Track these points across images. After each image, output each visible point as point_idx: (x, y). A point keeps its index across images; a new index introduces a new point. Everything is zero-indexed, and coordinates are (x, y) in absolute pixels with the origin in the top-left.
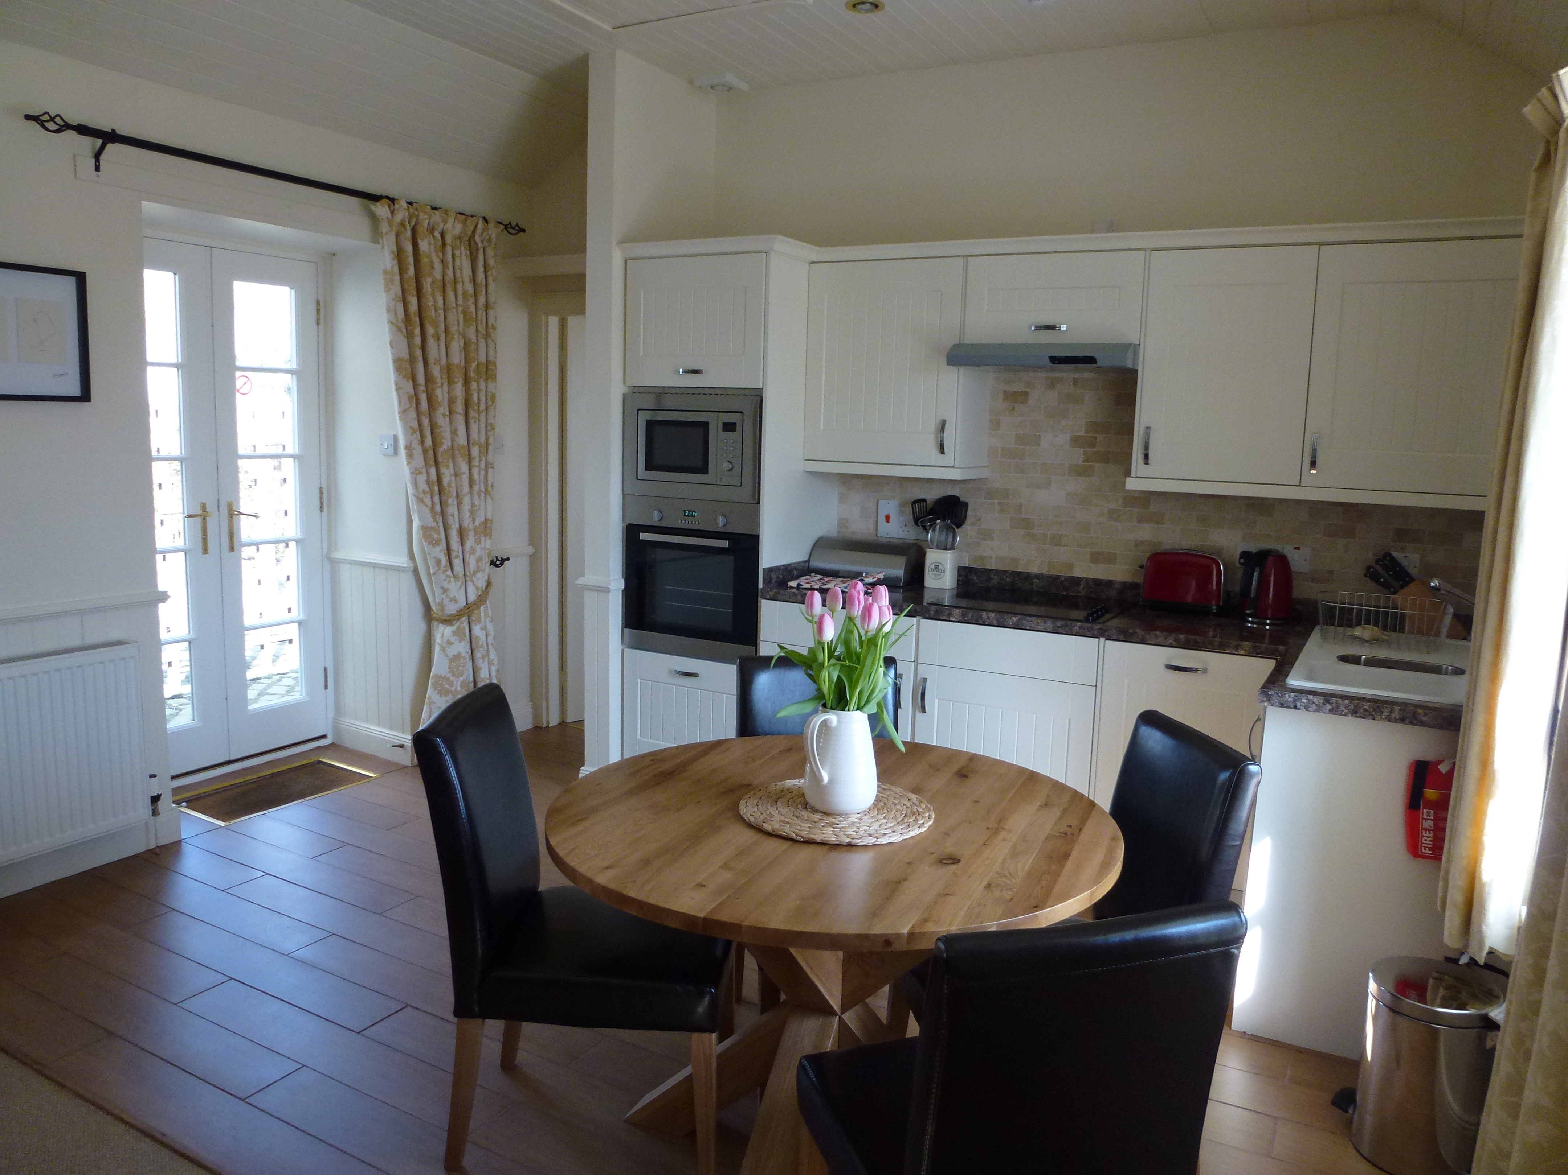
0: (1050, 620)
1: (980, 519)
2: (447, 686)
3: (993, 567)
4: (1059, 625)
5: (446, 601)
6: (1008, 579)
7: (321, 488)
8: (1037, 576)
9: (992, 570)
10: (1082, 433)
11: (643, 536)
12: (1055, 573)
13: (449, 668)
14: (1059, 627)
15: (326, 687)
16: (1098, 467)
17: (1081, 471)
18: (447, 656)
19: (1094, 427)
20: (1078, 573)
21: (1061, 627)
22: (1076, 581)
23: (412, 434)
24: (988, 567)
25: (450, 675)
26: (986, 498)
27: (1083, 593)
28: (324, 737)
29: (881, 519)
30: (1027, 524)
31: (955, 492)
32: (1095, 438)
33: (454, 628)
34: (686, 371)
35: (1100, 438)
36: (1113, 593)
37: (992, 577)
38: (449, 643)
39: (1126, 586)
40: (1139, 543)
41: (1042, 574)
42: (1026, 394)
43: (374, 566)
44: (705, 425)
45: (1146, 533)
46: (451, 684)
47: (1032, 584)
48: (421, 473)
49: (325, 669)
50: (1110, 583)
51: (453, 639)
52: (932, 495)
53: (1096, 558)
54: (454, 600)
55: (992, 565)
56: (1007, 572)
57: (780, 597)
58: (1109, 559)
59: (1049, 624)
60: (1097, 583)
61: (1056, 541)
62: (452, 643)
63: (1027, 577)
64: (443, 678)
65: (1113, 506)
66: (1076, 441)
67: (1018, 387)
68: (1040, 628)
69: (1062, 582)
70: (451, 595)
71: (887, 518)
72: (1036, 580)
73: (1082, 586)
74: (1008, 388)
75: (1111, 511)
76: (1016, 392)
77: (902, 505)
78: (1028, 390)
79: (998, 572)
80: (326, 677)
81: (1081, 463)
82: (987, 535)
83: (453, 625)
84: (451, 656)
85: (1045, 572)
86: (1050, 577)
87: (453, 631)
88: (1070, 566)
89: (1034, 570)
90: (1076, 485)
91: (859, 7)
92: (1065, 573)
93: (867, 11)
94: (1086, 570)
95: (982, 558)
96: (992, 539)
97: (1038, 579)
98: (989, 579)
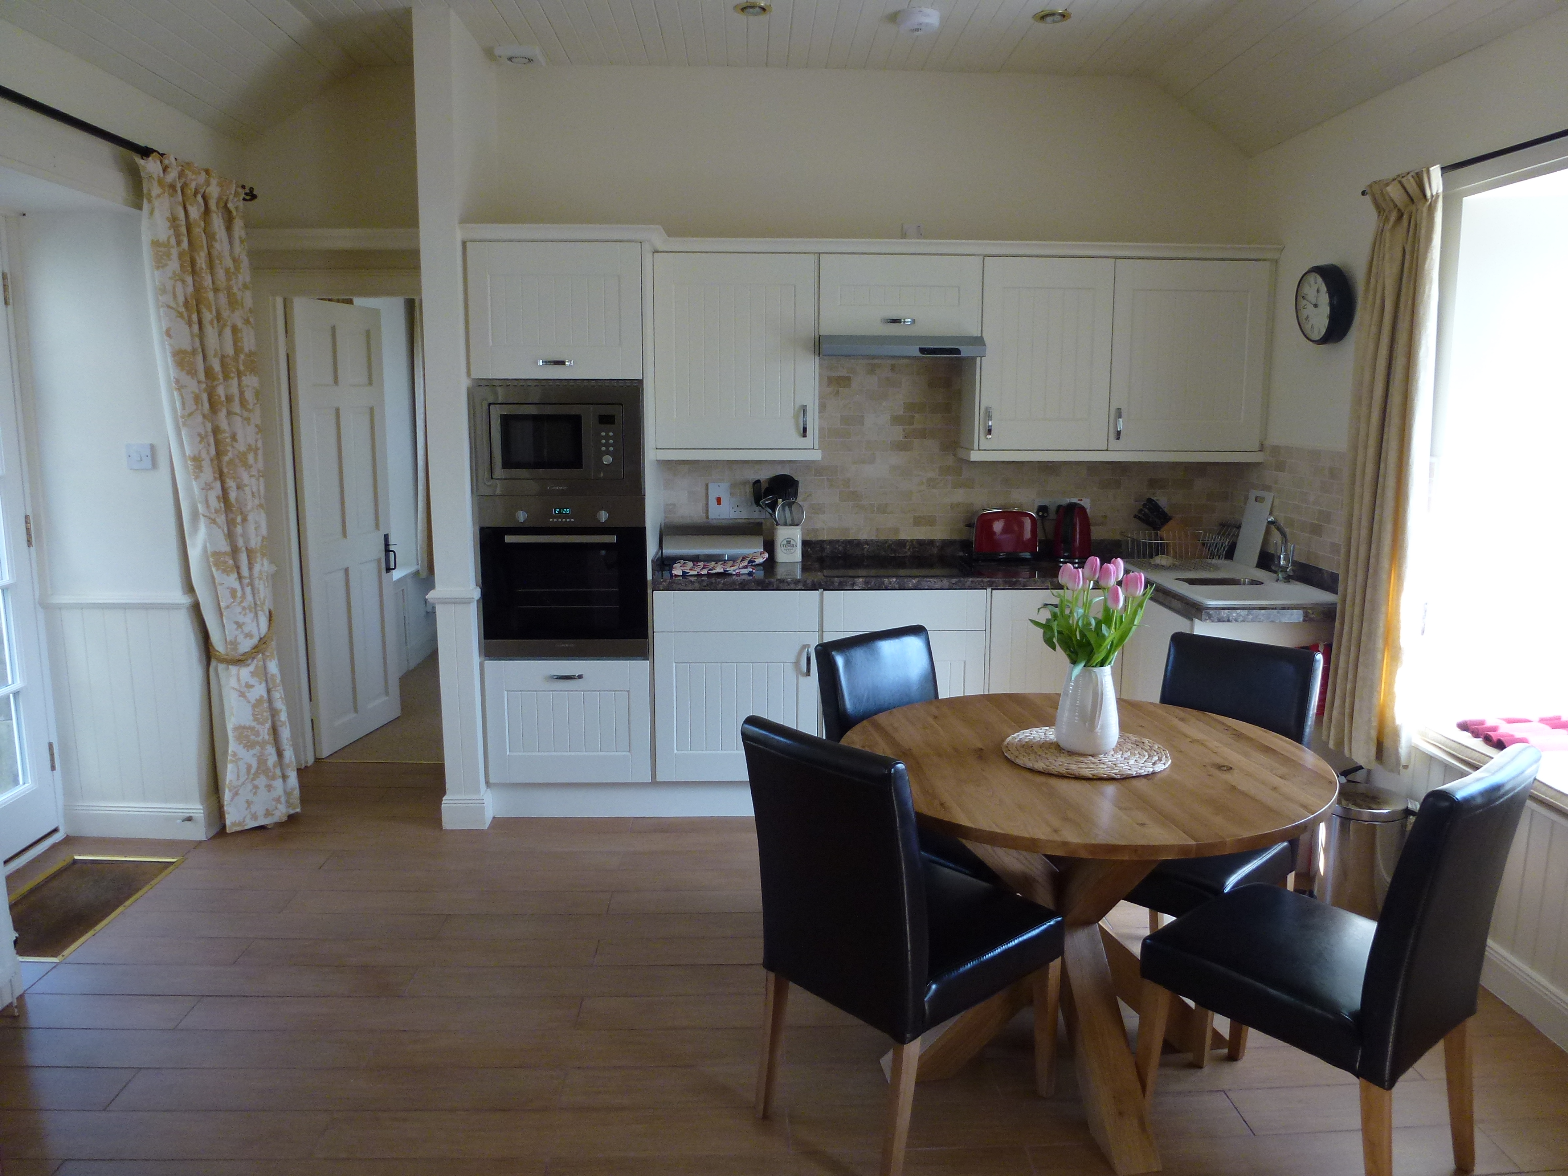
0: (945, 579)
1: (811, 495)
2: (252, 737)
3: (826, 538)
4: (954, 582)
5: (241, 638)
6: (840, 547)
7: (27, 517)
8: (867, 542)
9: (825, 541)
10: (901, 413)
11: (509, 539)
12: (883, 537)
13: (253, 715)
14: (953, 584)
15: (53, 768)
16: (916, 442)
17: (902, 447)
18: (249, 702)
19: (910, 407)
20: (903, 536)
21: (956, 583)
22: (902, 544)
23: (200, 442)
24: (820, 538)
25: (254, 724)
26: (815, 476)
27: (909, 553)
28: (55, 830)
29: (713, 502)
30: (854, 496)
31: (786, 471)
32: (913, 417)
33: (252, 668)
34: (547, 363)
35: (917, 416)
36: (935, 551)
37: (825, 547)
38: (249, 686)
39: (945, 544)
40: (954, 506)
41: (872, 540)
42: (849, 379)
43: (124, 607)
44: (576, 421)
45: (959, 496)
46: (257, 734)
47: (863, 549)
48: (211, 488)
49: (51, 745)
50: (932, 542)
51: (252, 681)
52: (765, 475)
53: (918, 522)
54: (249, 635)
55: (825, 536)
56: (838, 541)
57: (674, 586)
58: (930, 521)
59: (945, 582)
60: (921, 543)
61: (883, 509)
62: (252, 686)
63: (858, 544)
64: (247, 728)
65: (931, 475)
66: (896, 420)
67: (842, 373)
68: (937, 586)
69: (890, 545)
70: (246, 629)
71: (719, 501)
72: (866, 546)
73: (907, 547)
74: (834, 374)
75: (930, 480)
76: (839, 377)
77: (733, 486)
78: (850, 375)
79: (830, 542)
80: (52, 755)
81: (901, 438)
82: (818, 509)
83: (248, 665)
84: (253, 701)
85: (874, 538)
86: (878, 542)
87: (251, 672)
88: (896, 531)
89: (863, 536)
90: (897, 459)
91: (748, 10)
92: (892, 537)
93: (756, 14)
94: (910, 533)
95: (815, 531)
96: (824, 513)
97: (868, 545)
98: (823, 549)
